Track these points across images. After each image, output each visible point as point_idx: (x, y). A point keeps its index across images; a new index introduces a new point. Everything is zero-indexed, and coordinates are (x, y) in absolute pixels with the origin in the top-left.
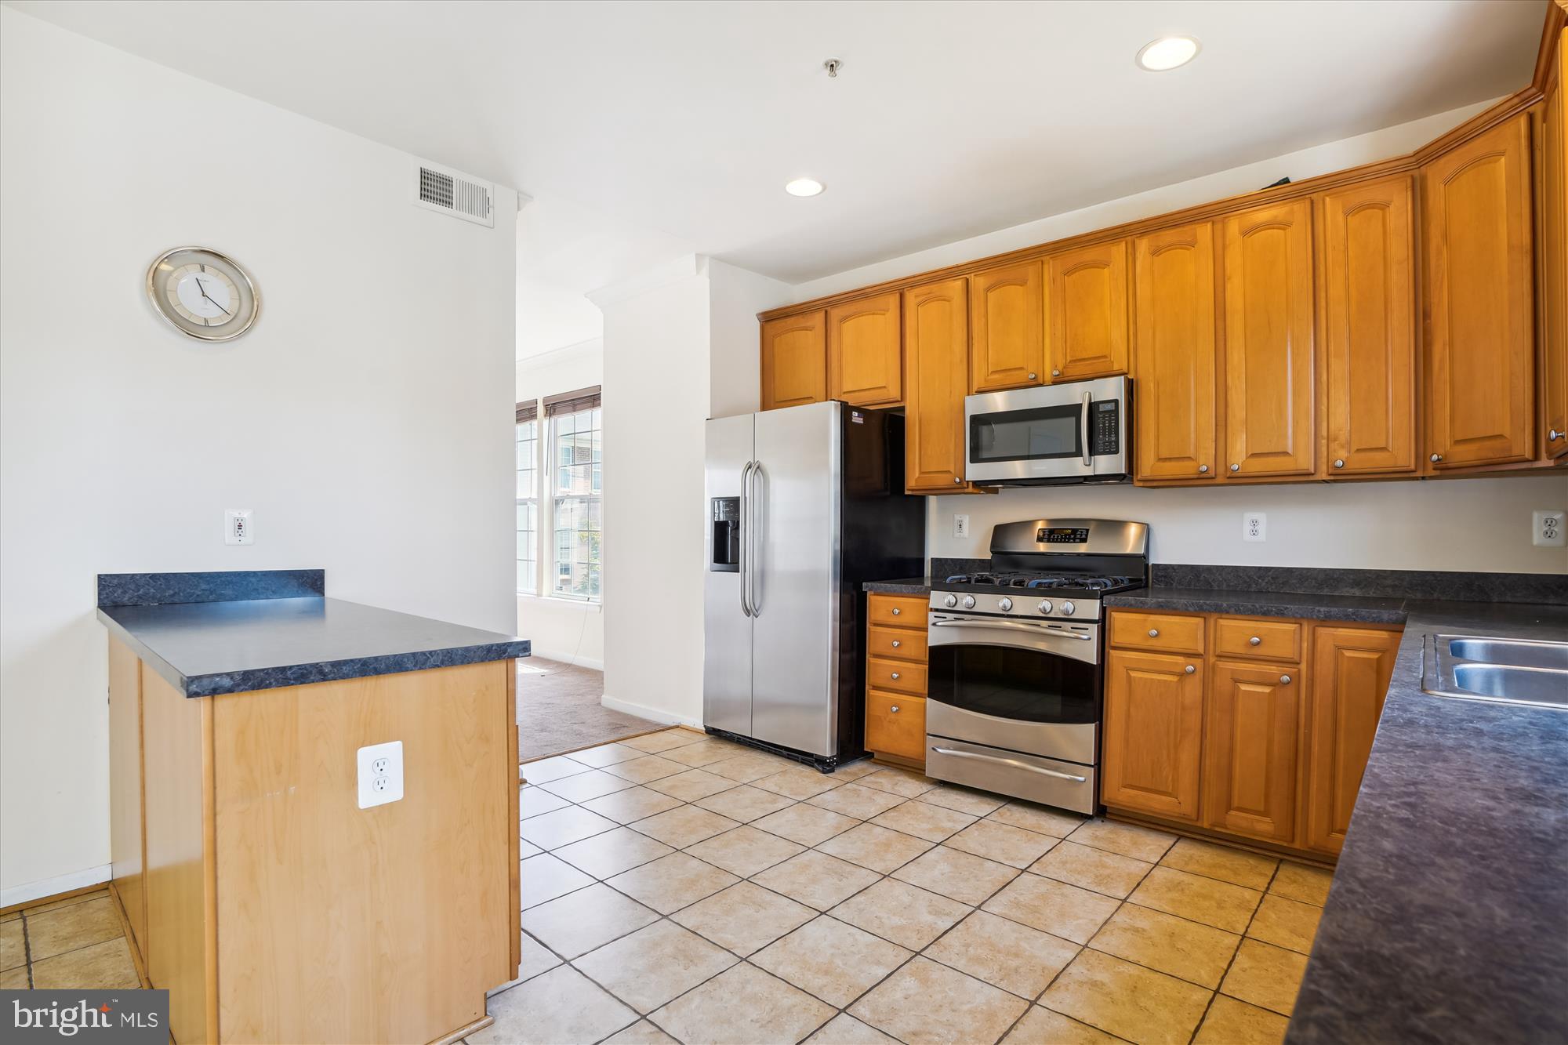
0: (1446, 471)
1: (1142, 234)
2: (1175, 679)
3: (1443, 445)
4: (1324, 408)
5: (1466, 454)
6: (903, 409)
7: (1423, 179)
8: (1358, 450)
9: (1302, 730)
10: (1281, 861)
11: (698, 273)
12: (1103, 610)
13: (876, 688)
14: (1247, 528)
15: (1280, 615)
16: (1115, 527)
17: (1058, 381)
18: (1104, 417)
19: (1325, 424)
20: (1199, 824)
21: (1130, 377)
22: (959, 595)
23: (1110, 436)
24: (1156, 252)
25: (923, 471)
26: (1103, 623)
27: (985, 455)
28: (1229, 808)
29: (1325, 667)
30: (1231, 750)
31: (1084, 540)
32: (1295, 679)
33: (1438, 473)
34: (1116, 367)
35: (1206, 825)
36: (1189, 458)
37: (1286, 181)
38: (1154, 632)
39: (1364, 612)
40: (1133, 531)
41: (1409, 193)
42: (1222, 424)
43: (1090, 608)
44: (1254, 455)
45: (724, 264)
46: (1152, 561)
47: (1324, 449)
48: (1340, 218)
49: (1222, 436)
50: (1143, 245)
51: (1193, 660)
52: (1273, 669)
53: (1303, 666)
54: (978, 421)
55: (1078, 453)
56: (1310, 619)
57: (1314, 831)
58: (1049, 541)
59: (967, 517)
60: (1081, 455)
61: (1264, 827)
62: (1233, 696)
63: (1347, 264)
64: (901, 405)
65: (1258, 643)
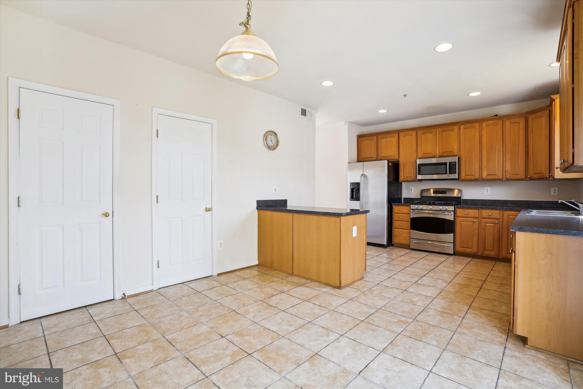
0: (531, 179)
1: (462, 124)
2: (472, 223)
3: (531, 174)
4: (505, 165)
5: (535, 176)
6: (399, 161)
7: (528, 118)
8: (512, 174)
9: (501, 233)
10: (496, 261)
11: (344, 126)
12: (455, 208)
13: (395, 228)
14: (486, 191)
15: (496, 209)
16: (452, 190)
17: (440, 157)
18: (453, 166)
19: (505, 169)
20: (478, 254)
21: (459, 156)
22: (419, 206)
23: (454, 170)
24: (465, 129)
25: (404, 176)
26: (454, 211)
27: (421, 173)
28: (485, 250)
29: (505, 220)
30: (485, 238)
31: (446, 193)
32: (499, 222)
33: (529, 180)
34: (455, 154)
35: (480, 254)
36: (473, 175)
37: (497, 115)
38: (467, 213)
39: (514, 208)
40: (456, 191)
41: (524, 120)
42: (481, 168)
43: (452, 208)
44: (488, 175)
45: (352, 124)
46: (462, 198)
47: (505, 174)
48: (509, 124)
49: (481, 170)
50: (462, 127)
51: (476, 219)
52: (494, 220)
53: (501, 220)
54: (420, 165)
55: (446, 173)
56: (502, 210)
57: (504, 254)
58: (436, 193)
59: (413, 188)
60: (447, 174)
61: (493, 254)
62: (485, 226)
63: (510, 134)
64: (398, 160)
65: (491, 215)
